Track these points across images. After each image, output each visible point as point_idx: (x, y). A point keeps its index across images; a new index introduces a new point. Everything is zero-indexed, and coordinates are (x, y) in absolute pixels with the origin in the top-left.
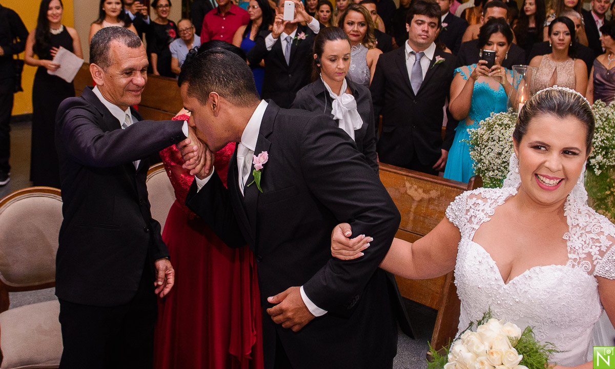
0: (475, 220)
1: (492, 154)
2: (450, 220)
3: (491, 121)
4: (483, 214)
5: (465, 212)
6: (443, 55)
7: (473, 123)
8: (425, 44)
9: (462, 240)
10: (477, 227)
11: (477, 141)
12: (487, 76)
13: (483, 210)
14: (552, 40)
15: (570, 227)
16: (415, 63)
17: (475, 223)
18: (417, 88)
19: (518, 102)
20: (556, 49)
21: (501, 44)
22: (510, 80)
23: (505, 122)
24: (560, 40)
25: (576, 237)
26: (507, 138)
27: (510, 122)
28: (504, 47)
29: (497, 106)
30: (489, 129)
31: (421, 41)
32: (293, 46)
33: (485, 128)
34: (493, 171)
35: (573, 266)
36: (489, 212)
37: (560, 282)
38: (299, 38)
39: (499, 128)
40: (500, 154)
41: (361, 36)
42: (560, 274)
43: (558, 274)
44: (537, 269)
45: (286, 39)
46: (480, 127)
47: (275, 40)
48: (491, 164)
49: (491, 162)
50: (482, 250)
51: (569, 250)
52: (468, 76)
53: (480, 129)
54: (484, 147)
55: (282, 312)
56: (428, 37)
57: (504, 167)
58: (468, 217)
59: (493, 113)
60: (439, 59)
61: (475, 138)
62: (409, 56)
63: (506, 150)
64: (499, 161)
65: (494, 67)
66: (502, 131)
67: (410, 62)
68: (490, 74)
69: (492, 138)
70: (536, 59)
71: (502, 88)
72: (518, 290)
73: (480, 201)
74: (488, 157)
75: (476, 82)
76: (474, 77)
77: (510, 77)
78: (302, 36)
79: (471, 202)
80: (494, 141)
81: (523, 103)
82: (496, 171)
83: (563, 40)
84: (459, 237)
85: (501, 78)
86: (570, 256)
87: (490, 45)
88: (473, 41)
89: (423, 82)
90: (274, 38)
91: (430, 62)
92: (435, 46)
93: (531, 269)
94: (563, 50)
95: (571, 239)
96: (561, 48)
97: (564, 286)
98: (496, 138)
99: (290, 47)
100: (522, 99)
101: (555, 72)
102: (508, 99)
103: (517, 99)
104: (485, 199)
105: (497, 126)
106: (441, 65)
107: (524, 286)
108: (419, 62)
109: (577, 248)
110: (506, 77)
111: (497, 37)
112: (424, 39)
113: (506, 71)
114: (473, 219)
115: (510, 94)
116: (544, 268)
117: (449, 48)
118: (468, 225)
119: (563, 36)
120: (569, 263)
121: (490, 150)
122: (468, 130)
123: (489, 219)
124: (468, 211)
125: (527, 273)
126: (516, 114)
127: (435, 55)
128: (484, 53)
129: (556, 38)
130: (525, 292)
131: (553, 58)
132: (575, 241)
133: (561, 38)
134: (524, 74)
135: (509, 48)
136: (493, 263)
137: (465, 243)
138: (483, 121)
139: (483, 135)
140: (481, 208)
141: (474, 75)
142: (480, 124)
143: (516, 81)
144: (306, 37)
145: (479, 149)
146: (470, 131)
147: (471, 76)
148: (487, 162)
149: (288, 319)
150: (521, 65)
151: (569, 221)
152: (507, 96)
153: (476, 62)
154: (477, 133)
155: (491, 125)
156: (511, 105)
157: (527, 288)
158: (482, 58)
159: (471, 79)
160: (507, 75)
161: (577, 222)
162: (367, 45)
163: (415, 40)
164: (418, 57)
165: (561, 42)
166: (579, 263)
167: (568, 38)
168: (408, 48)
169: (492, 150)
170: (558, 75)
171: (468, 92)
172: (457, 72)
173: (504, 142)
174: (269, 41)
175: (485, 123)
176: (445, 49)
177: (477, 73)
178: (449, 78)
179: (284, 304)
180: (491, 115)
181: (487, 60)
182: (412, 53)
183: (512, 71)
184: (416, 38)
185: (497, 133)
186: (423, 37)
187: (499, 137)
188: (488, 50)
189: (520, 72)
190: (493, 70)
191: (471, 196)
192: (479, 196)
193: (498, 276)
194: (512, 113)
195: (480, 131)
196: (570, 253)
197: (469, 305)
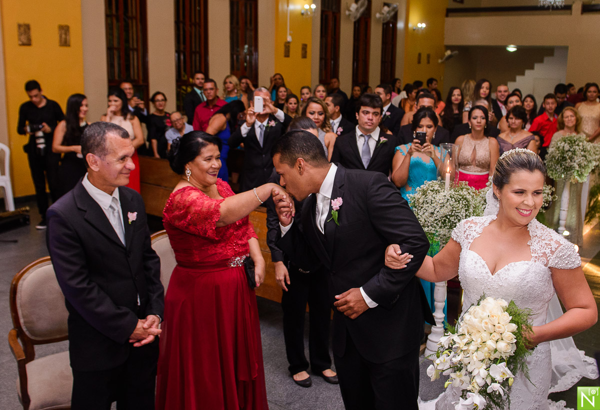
0: (470, 237)
1: (426, 214)
2: (455, 239)
3: (425, 188)
4: (475, 233)
5: (463, 233)
6: (386, 136)
7: (410, 189)
8: (371, 129)
9: (462, 250)
10: (471, 241)
11: (415, 204)
12: (420, 151)
13: (475, 231)
14: (471, 123)
15: (532, 237)
16: (364, 144)
17: (470, 239)
18: (367, 162)
19: (445, 172)
20: (474, 130)
21: (429, 127)
22: (438, 155)
23: (436, 188)
24: (478, 123)
25: (535, 243)
26: (437, 201)
27: (439, 188)
28: (432, 129)
29: (429, 175)
30: (424, 194)
31: (368, 127)
32: (265, 132)
33: (421, 193)
34: (428, 227)
35: (535, 261)
36: (479, 231)
37: (528, 271)
38: (270, 125)
39: (432, 193)
40: (432, 213)
41: (321, 123)
42: (528, 266)
43: (526, 267)
44: (513, 264)
45: (260, 127)
46: (416, 192)
47: (249, 128)
48: (426, 221)
49: (426, 220)
50: (476, 255)
51: (532, 251)
52: (406, 153)
53: (416, 194)
54: (420, 208)
55: (346, 302)
56: (372, 124)
57: (436, 224)
58: (465, 235)
59: (426, 181)
60: (383, 139)
61: (413, 201)
62: (359, 138)
63: (437, 210)
64: (433, 219)
65: (425, 144)
66: (434, 196)
67: (360, 142)
68: (422, 150)
69: (426, 201)
70: (460, 139)
71: (432, 161)
72: (501, 278)
73: (472, 225)
74: (424, 216)
75: (412, 156)
76: (410, 153)
77: (439, 152)
78: (273, 123)
79: (467, 226)
80: (428, 203)
81: (449, 173)
82: (430, 227)
83: (480, 123)
84: (460, 249)
85: (431, 152)
86: (533, 255)
87: (420, 127)
88: (409, 124)
89: (372, 158)
90: (248, 127)
91: (376, 142)
92: (379, 129)
93: (509, 265)
94: (481, 131)
95: (533, 244)
96: (478, 129)
97: (530, 274)
98: (429, 201)
99: (263, 133)
100: (448, 169)
101: (475, 149)
102: (437, 170)
103: (444, 170)
104: (476, 223)
105: (429, 191)
106: (384, 144)
107: (504, 275)
108: (368, 142)
109: (537, 250)
110: (435, 152)
111: (426, 121)
112: (369, 125)
113: (434, 148)
114: (468, 236)
115: (439, 166)
116: (517, 263)
117: (390, 130)
118: (466, 240)
119: (480, 120)
120: (532, 259)
121: (425, 211)
122: (407, 195)
123: (479, 236)
124: (465, 231)
125: (506, 267)
126: (444, 181)
127: (380, 136)
128: (417, 134)
129: (474, 122)
130: (506, 279)
131: (472, 137)
132: (535, 245)
133: (479, 121)
134: (449, 150)
135: (436, 128)
136: (484, 262)
137: (465, 252)
138: (418, 188)
139: (419, 199)
140: (473, 229)
141: (410, 151)
142: (417, 190)
143: (443, 155)
144: (276, 124)
145: (416, 210)
146: (409, 196)
147: (408, 153)
148: (423, 220)
149: (351, 308)
150: (446, 144)
151: (531, 234)
152: (437, 168)
153: (412, 141)
154: (414, 198)
155: (425, 191)
156: (440, 175)
157: (507, 277)
158: (416, 138)
159: (408, 155)
160: (436, 151)
161: (535, 234)
162: (324, 130)
163: (363, 126)
164: (367, 139)
165: (479, 124)
166: (538, 259)
167: (484, 121)
168: (359, 132)
169: (427, 210)
170: (477, 152)
171: (406, 165)
172: (397, 150)
173: (436, 204)
174: (244, 129)
175: (421, 189)
176: (387, 131)
177: (413, 149)
178: (391, 154)
179: (349, 298)
180: (425, 183)
181: (419, 140)
182: (361, 135)
183: (440, 148)
184: (364, 125)
185: (430, 197)
186: (369, 124)
187: (432, 201)
188: (419, 130)
189: (446, 148)
190: (425, 147)
191: (467, 222)
192: (472, 222)
193: (488, 270)
194: (441, 181)
195: (417, 196)
196: (533, 253)
197: (469, 291)
